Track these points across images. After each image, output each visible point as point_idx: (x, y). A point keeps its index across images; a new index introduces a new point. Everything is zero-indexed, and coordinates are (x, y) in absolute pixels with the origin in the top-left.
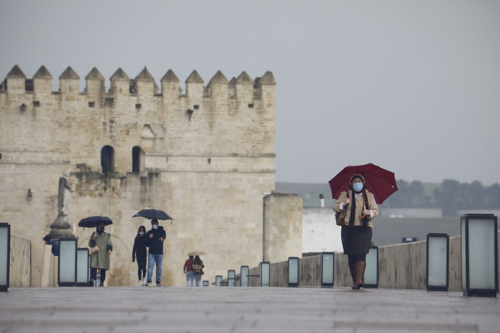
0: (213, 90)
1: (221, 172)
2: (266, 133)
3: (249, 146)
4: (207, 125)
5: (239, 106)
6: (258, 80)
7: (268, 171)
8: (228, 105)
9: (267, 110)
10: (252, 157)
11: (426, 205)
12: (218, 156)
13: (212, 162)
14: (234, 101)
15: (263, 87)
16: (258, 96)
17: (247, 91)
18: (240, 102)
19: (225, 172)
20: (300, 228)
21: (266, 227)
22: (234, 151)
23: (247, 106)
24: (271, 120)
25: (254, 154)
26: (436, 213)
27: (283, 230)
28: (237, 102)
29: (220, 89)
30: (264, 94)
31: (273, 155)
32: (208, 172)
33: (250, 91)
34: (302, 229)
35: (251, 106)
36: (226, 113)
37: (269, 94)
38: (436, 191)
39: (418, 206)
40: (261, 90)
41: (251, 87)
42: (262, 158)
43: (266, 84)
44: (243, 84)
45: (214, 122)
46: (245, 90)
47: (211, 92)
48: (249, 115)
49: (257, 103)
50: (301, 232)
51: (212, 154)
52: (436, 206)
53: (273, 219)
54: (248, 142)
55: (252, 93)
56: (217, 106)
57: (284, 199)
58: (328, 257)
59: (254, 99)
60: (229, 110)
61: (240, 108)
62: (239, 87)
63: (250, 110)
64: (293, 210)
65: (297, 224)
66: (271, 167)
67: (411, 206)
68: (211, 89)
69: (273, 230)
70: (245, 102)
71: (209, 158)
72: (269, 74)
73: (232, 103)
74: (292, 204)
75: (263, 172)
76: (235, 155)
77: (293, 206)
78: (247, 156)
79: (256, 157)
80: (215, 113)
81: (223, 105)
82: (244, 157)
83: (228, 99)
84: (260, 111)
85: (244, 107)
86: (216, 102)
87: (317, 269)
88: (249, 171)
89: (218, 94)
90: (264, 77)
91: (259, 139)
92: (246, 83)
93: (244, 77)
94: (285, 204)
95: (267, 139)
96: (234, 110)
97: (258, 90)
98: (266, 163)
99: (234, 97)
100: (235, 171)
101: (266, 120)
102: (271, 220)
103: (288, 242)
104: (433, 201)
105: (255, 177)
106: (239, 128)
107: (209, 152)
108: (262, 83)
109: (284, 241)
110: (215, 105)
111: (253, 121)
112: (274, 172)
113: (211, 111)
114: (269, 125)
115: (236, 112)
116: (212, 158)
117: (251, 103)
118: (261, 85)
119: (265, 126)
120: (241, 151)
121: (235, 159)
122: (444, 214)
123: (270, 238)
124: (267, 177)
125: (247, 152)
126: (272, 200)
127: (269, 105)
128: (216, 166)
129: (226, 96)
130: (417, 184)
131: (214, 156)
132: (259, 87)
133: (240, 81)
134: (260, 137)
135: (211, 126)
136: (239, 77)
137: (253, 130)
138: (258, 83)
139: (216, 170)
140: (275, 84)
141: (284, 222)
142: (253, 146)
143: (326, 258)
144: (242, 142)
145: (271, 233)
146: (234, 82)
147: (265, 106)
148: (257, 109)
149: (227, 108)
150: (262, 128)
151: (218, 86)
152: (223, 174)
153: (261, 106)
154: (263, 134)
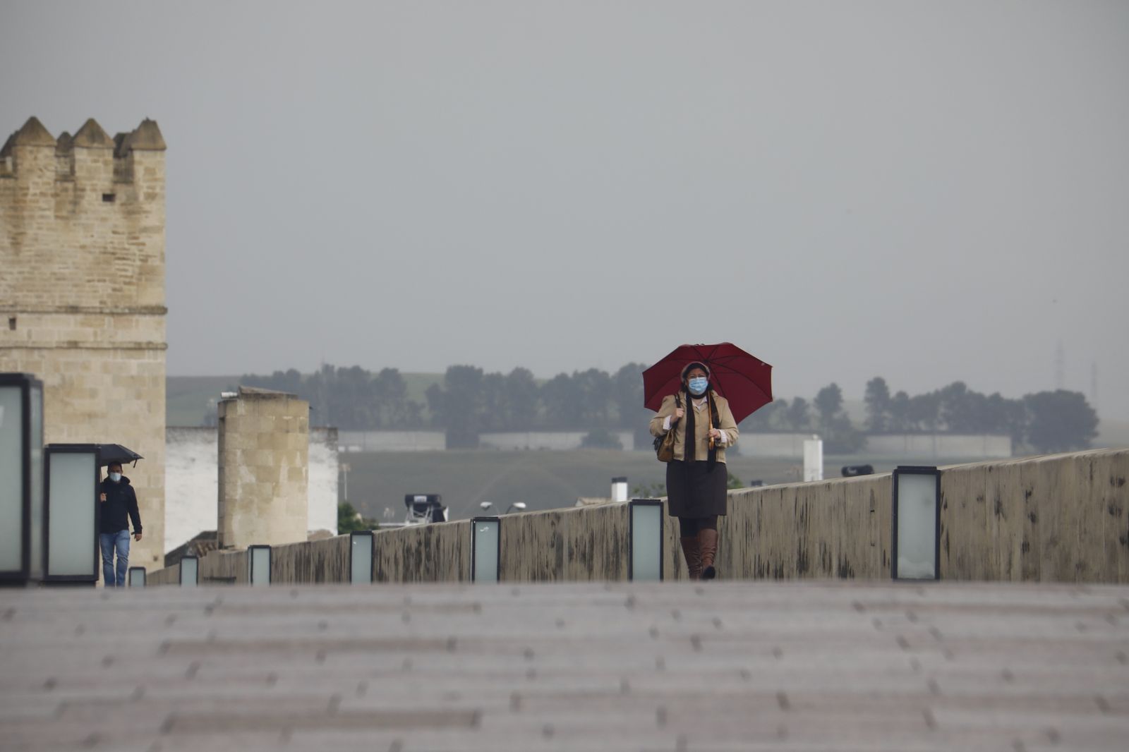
0: (19, 161)
1: (39, 349)
2: (144, 260)
3: (104, 289)
4: (7, 242)
5: (82, 197)
6: (120, 138)
7: (151, 347)
8: (56, 195)
9: (147, 207)
10: (112, 314)
11: (411, 423)
12: (32, 312)
13: (19, 326)
14: (70, 185)
15: (137, 155)
16: (124, 175)
17: (100, 165)
18: (83, 190)
19: (50, 349)
20: (304, 469)
21: (227, 469)
22: (72, 301)
23: (100, 197)
24: (157, 230)
25: (116, 307)
26: (432, 442)
27: (266, 475)
28: (75, 189)
29: (36, 158)
30: (139, 172)
31: (161, 311)
32: (10, 348)
33: (106, 163)
34: (307, 471)
35: (108, 198)
36: (50, 213)
37: (150, 171)
38: (433, 392)
39: (392, 427)
40: (132, 162)
41: (109, 155)
42: (136, 317)
43: (142, 149)
44: (87, 148)
45: (22, 234)
46: (96, 161)
47: (15, 165)
48: (104, 219)
49: (122, 193)
50: (307, 479)
51: (19, 308)
52: (433, 426)
53: (244, 451)
54: (104, 281)
55: (111, 168)
56: (29, 197)
57: (269, 407)
58: (487, 528)
59: (115, 182)
60: (59, 206)
61: (85, 203)
62: (82, 155)
63: (107, 207)
64: (288, 432)
65: (298, 462)
66: (157, 338)
67: (377, 426)
68: (15, 158)
69: (244, 476)
70: (94, 190)
71: (11, 317)
72: (149, 125)
73: (66, 190)
74: (285, 418)
75: (138, 348)
76: (74, 310)
77: (287, 421)
78: (101, 313)
79: (123, 314)
80: (26, 213)
81: (42, 194)
82: (95, 313)
83: (56, 181)
84: (131, 211)
85: (92, 199)
86: (28, 189)
88: (106, 345)
89: (30, 171)
90: (135, 132)
91: (129, 274)
92: (95, 145)
93: (92, 131)
94: (270, 416)
95: (147, 273)
96: (70, 207)
97: (123, 161)
98: (144, 330)
99: (68, 177)
100: (74, 345)
101: (145, 230)
102: (239, 453)
103: (276, 500)
104: (426, 414)
105: (119, 358)
106: (83, 247)
107: (11, 302)
108: (134, 146)
109: (268, 500)
110: (26, 195)
111: (114, 232)
112: (164, 347)
113: (15, 209)
114: (152, 243)
115: (74, 212)
116: (20, 317)
117: (108, 192)
118: (131, 150)
119: (143, 244)
120: (85, 302)
121: (72, 318)
122: (449, 444)
123: (238, 494)
124: (148, 359)
125: (101, 302)
126: (242, 408)
127: (151, 197)
128: (29, 335)
129: (50, 176)
130: (390, 376)
131: (22, 312)
132: (125, 156)
133: (82, 140)
134: (131, 269)
135: (16, 243)
136: (81, 132)
137: (113, 254)
138: (123, 146)
139: (30, 345)
140: (163, 149)
141: (268, 458)
142: (114, 290)
143: (482, 531)
144: (89, 281)
145: (239, 483)
146: (66, 144)
147: (141, 198)
148: (122, 205)
149: (52, 202)
150: (134, 249)
151: (31, 152)
152: (45, 353)
153: (133, 198)
154: (138, 263)
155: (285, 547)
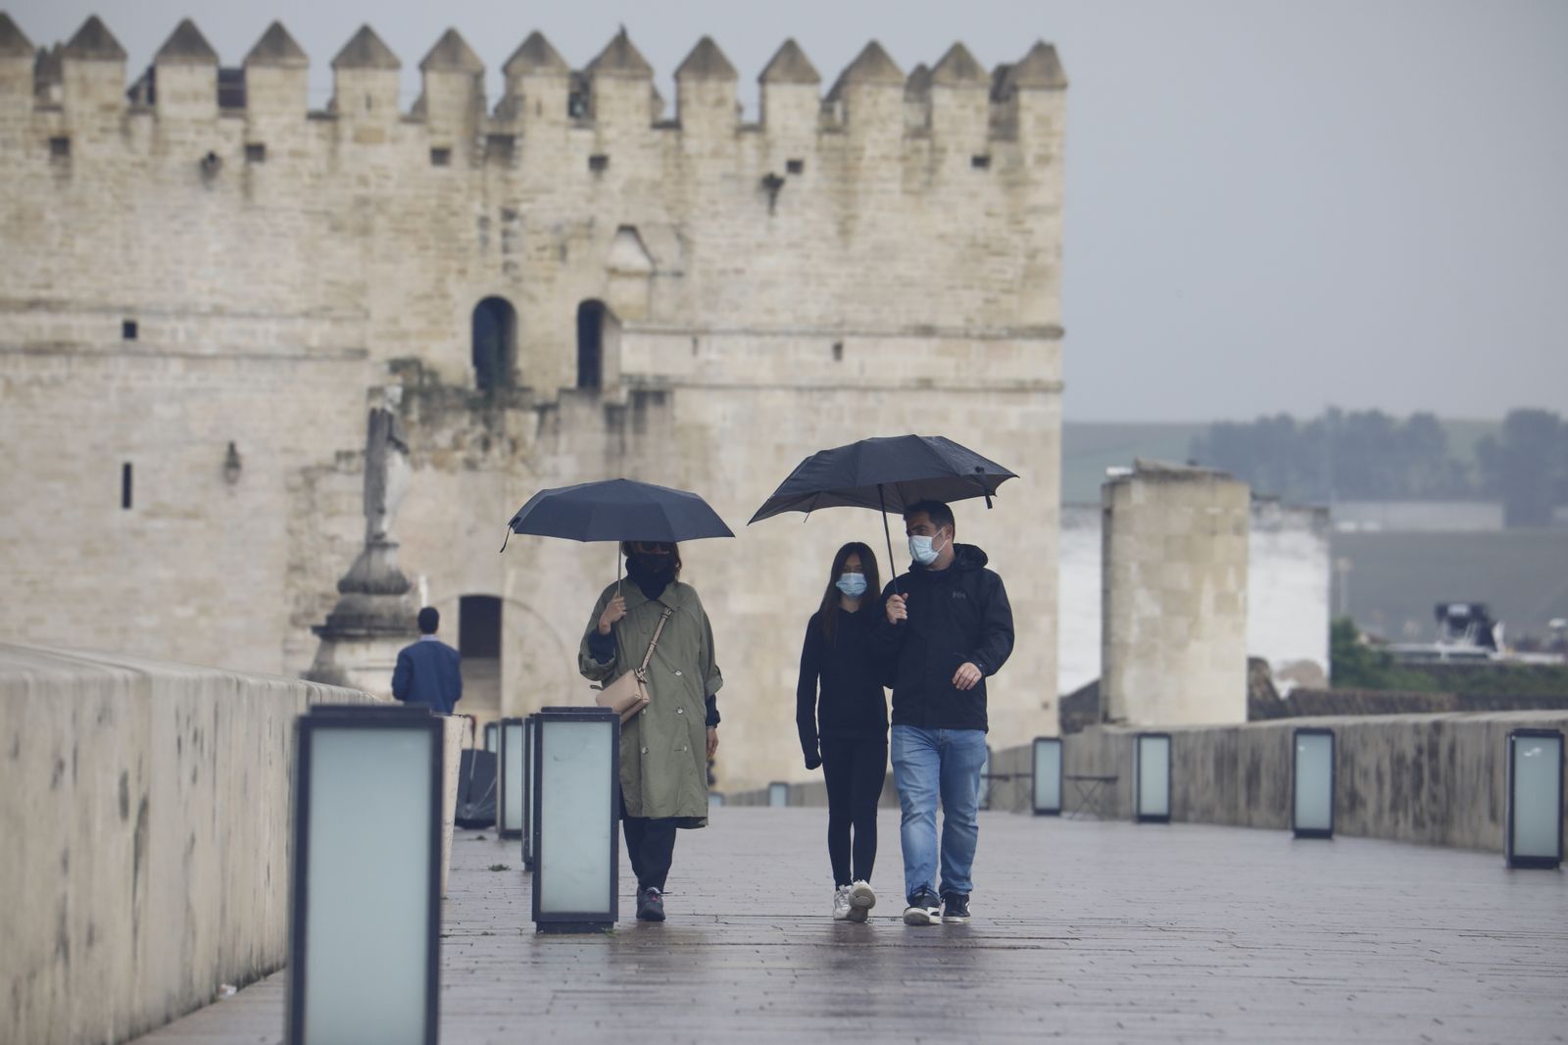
0: (851, 108)
1: (877, 389)
2: (1032, 255)
3: (971, 300)
4: (831, 230)
5: (941, 161)
6: (1003, 73)
7: (1040, 387)
8: (904, 159)
9: (1037, 175)
10: (983, 338)
11: (1453, 490)
12: (868, 335)
13: (847, 354)
14: (924, 144)
15: (1025, 97)
16: (1005, 128)
17: (970, 112)
18: (943, 150)
19: (891, 390)
20: (1240, 596)
21: (1115, 594)
22: (924, 318)
23: (968, 161)
24: (1051, 210)
25: (989, 326)
26: (1483, 518)
27: (1178, 603)
28: (933, 149)
29: (875, 104)
30: (1027, 123)
31: (1054, 332)
32: (833, 389)
33: (978, 110)
34: (1245, 599)
35: (981, 162)
36: (895, 186)
37: (1044, 121)
38: (1486, 448)
39: (1427, 495)
40: (1016, 108)
41: (982, 97)
42: (1018, 343)
43: (1034, 87)
44: (953, 87)
45: (853, 217)
46: (963, 107)
47: (846, 114)
48: (973, 195)
49: (1000, 153)
50: (1245, 611)
51: (847, 329)
52: (1485, 495)
53: (1143, 566)
54: (970, 287)
55: (985, 117)
56: (865, 163)
57: (1184, 492)
58: (1537, 750)
59: (992, 138)
60: (908, 175)
61: (945, 171)
62: (943, 98)
63: (979, 175)
64: (1214, 533)
65: (1231, 583)
66: (1049, 374)
67: (1404, 494)
68: (846, 103)
69: (1142, 605)
70: (959, 150)
71: (835, 340)
72: (1044, 52)
73: (918, 151)
74: (1211, 511)
75: (1021, 389)
76: (927, 331)
77: (1213, 517)
78: (967, 335)
79: (997, 338)
80: (860, 186)
81: (885, 158)
82: (956, 336)
83: (905, 137)
84: (1014, 181)
85: (956, 165)
86: (862, 149)
87: (1396, 774)
88: (972, 384)
89: (867, 122)
90: (1024, 63)
91: (1009, 276)
92: (964, 82)
93: (959, 61)
94: (1185, 507)
95: (1035, 276)
96: (923, 177)
97: (1004, 108)
98: (1030, 360)
99: (922, 131)
100: (926, 384)
101: (1034, 210)
102: (1134, 567)
103: (1195, 647)
104: (1474, 478)
105: (992, 405)
106: (942, 237)
107: (836, 319)
108: (1020, 82)
109: (1181, 645)
110: (859, 159)
111: (989, 214)
112: (1058, 388)
113: (844, 180)
114: (1044, 229)
115: (929, 184)
116: (850, 343)
117: (980, 153)
118: (1015, 89)
119: (1030, 232)
120: (949, 319)
121: (924, 344)
122: (1512, 518)
123: (1131, 633)
124: (1035, 405)
125: (969, 320)
126: (1139, 494)
127: (1044, 160)
128: (862, 368)
129: (896, 129)
130: (1424, 425)
131: (853, 334)
132: (1007, 98)
133: (945, 75)
134: (1012, 268)
135: (844, 231)
136: (942, 63)
137: (986, 246)
138: (1004, 84)
139: (862, 383)
140: (1063, 86)
141: (1181, 576)
142: (987, 301)
143: (1528, 754)
144: (951, 288)
145: (1134, 616)
146: (921, 81)
147: (1029, 161)
148: (1002, 172)
149: (898, 169)
150: (1017, 240)
151: (869, 94)
152: (884, 396)
153: (1016, 163)
154: (1022, 260)
155: (1198, 734)
